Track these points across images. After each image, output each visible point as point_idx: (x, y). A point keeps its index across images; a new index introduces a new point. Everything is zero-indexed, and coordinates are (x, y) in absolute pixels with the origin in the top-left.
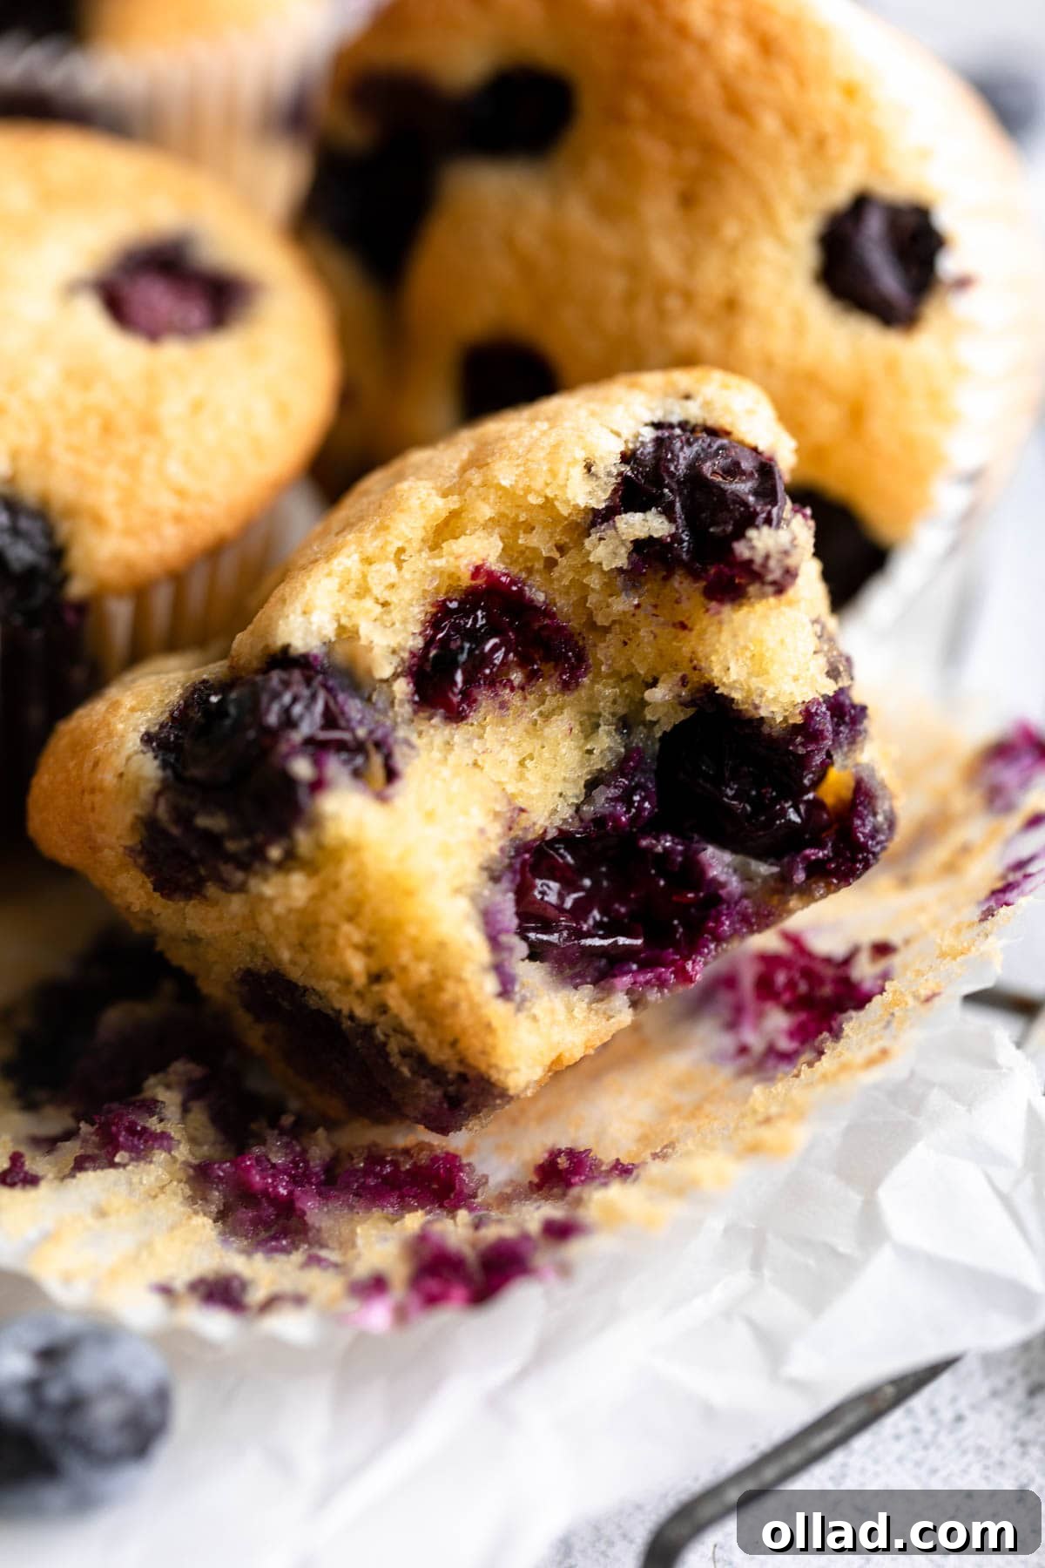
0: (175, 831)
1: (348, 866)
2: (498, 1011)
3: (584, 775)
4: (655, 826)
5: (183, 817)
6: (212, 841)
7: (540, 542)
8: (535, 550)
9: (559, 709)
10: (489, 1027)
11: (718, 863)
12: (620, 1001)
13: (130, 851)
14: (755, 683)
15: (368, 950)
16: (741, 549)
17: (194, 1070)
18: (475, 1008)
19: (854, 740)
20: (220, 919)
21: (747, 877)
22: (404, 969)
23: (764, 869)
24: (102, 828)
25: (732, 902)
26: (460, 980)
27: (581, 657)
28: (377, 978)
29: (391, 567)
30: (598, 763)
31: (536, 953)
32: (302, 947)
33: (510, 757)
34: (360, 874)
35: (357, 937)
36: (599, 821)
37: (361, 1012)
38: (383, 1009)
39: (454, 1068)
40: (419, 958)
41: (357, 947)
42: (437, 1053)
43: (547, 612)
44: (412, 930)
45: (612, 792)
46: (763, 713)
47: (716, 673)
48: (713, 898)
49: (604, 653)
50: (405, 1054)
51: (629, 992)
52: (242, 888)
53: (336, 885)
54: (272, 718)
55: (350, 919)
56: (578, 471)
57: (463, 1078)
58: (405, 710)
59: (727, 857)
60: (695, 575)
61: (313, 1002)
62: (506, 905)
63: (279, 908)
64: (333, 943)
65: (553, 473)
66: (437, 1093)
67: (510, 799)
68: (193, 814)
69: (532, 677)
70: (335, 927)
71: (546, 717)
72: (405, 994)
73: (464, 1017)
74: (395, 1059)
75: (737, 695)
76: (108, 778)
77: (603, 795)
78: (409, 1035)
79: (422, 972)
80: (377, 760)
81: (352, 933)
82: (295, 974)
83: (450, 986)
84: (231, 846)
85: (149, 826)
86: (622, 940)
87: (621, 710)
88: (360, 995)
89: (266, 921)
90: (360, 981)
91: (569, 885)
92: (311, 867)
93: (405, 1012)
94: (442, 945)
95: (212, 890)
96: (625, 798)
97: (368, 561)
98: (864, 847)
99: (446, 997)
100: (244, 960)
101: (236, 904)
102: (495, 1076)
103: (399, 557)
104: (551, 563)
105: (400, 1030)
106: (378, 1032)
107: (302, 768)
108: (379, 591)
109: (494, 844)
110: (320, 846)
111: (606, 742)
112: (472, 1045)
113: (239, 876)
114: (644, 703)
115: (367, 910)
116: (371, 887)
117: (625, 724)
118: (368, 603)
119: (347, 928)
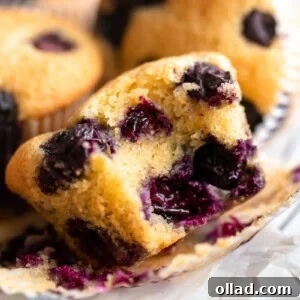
0: (48, 169)
1: (100, 177)
2: (145, 223)
3: (172, 161)
4: (193, 179)
5: (51, 164)
6: (59, 171)
7: (160, 93)
8: (158, 96)
9: (165, 142)
10: (141, 228)
11: (212, 189)
12: (182, 229)
13: (35, 178)
14: (223, 132)
15: (106, 205)
16: (220, 89)
17: (52, 250)
18: (137, 222)
19: (253, 155)
20: (61, 201)
21: (221, 195)
22: (116, 210)
23: (226, 192)
24: (27, 172)
25: (216, 202)
26: (133, 213)
27: (171, 126)
28: (108, 214)
29: (115, 97)
30: (176, 158)
31: (157, 212)
32: (86, 207)
33: (150, 154)
34: (103, 180)
35: (102, 200)
36: (176, 175)
37: (103, 226)
38: (110, 225)
39: (131, 242)
40: (121, 206)
41: (103, 204)
42: (126, 238)
43: (161, 112)
44: (119, 197)
45: (180, 167)
46: (226, 142)
47: (212, 129)
48: (210, 201)
49: (178, 125)
50: (116, 239)
51: (185, 226)
52: (68, 188)
53: (96, 184)
54: (78, 135)
55: (101, 195)
56: (171, 71)
57: (134, 246)
58: (119, 137)
59: (215, 188)
60: (206, 100)
61: (89, 226)
62: (148, 194)
63: (79, 192)
64: (96, 203)
65: (164, 71)
66: (126, 252)
67: (149, 165)
68: (54, 163)
69: (157, 132)
70: (96, 198)
71: (160, 144)
72: (116, 218)
73: (134, 226)
74: (113, 241)
75: (218, 136)
76: (29, 157)
77: (177, 168)
78: (118, 232)
79: (121, 210)
80: (109, 148)
81: (101, 199)
82: (84, 217)
83: (130, 215)
84: (65, 173)
85: (41, 169)
86: (183, 211)
87: (183, 142)
88: (103, 220)
89: (75, 198)
90: (103, 214)
91: (167, 196)
92: (88, 179)
93: (116, 224)
94: (127, 202)
95: (59, 191)
96: (184, 169)
97: (108, 95)
98: (256, 185)
99: (129, 219)
100: (69, 216)
101: (66, 194)
102: (143, 244)
103: (118, 94)
104: (163, 99)
105: (115, 231)
106: (109, 233)
107: (86, 145)
108: (111, 103)
109: (144, 176)
110: (92, 172)
111: (179, 153)
112: (136, 234)
113: (67, 184)
114: (190, 140)
115: (106, 191)
116: (106, 183)
117: (184, 148)
118: (107, 106)
119: (99, 198)
